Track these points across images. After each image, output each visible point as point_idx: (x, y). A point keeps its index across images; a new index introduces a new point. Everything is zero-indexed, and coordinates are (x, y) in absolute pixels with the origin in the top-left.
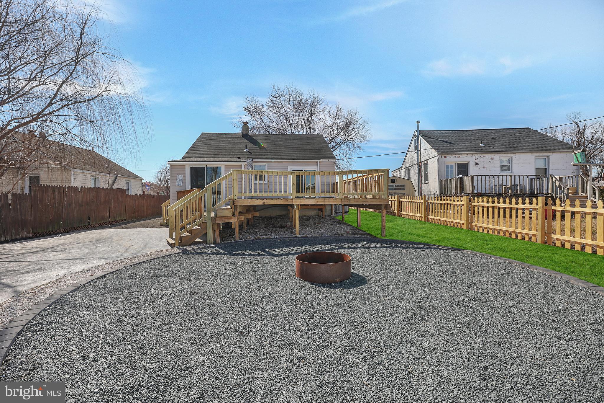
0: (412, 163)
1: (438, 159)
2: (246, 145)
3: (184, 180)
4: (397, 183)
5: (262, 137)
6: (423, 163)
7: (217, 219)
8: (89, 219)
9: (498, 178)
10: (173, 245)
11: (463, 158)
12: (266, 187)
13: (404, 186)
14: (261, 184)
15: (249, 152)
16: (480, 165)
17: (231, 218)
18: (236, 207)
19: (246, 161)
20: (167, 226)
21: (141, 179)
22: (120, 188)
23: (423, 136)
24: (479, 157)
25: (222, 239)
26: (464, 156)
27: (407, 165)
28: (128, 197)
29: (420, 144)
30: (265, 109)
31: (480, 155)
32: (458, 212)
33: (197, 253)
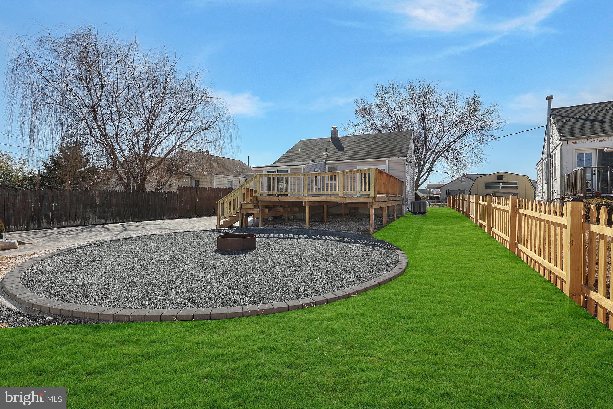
1: (561, 146)
2: (326, 149)
4: (504, 180)
6: (553, 152)
11: (610, 143)
13: (516, 183)
15: (327, 155)
17: (253, 210)
23: (553, 116)
27: (545, 156)
29: (552, 127)
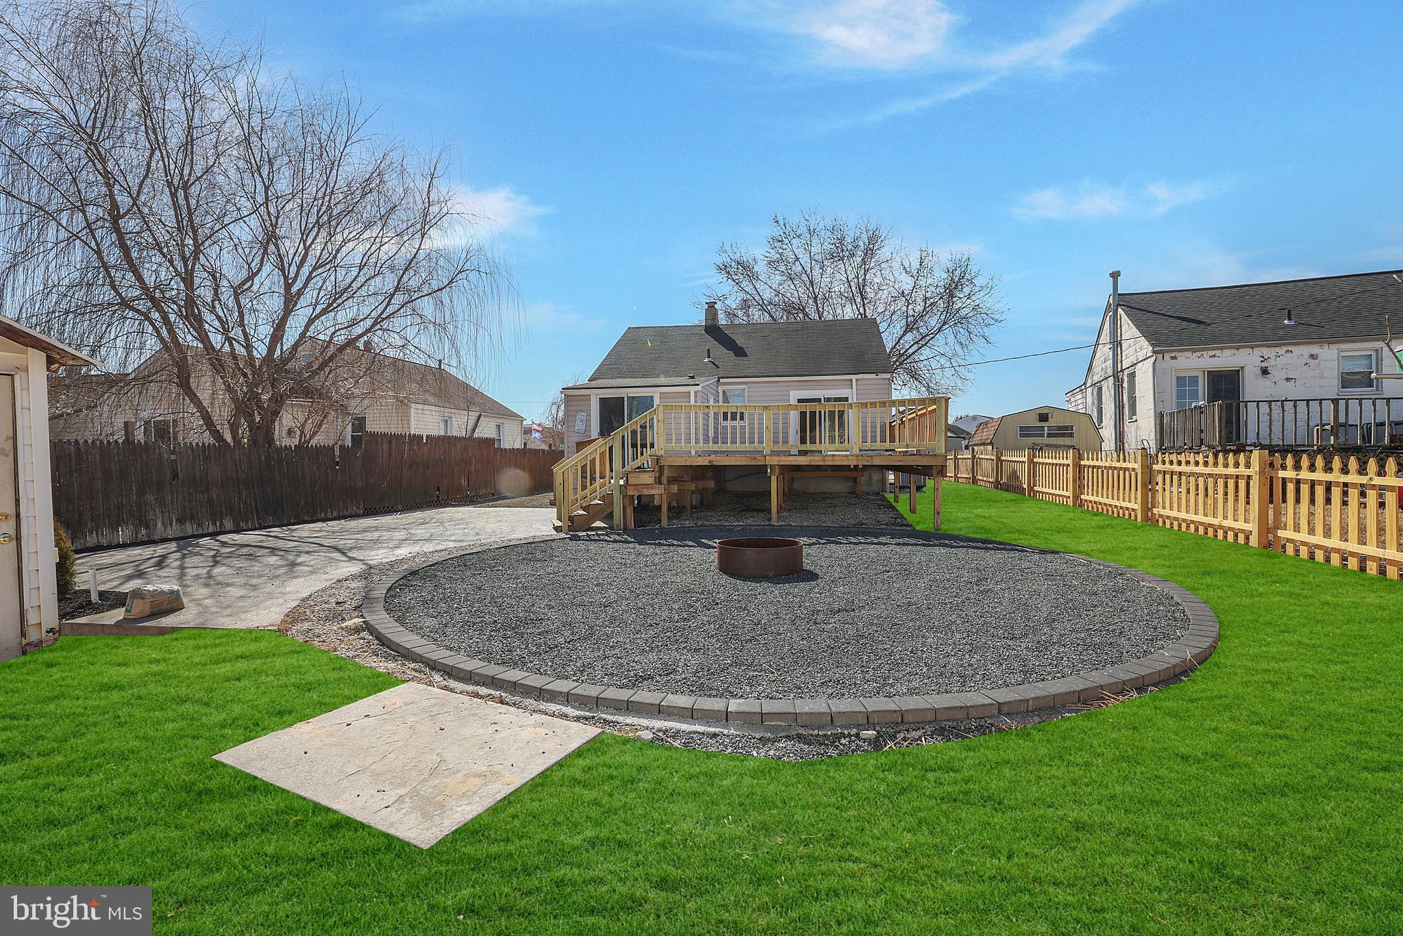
0: (1106, 373)
1: (1154, 363)
2: (709, 350)
3: (588, 420)
4: (1052, 422)
5: (744, 330)
6: (1126, 372)
7: (628, 488)
8: (438, 490)
9: (1295, 407)
10: (559, 529)
11: (1226, 359)
12: (743, 433)
13: (1070, 429)
14: (734, 428)
15: (714, 364)
16: (1277, 374)
17: (653, 488)
18: (661, 468)
19: (698, 385)
20: (553, 504)
21: (522, 420)
22: (486, 436)
23: (1128, 307)
24: (1272, 355)
25: (638, 523)
26: (1227, 352)
27: (1096, 379)
28: (499, 454)
29: (1121, 327)
30: (761, 268)
31: (1277, 349)
32: (1188, 492)
33: (591, 540)
